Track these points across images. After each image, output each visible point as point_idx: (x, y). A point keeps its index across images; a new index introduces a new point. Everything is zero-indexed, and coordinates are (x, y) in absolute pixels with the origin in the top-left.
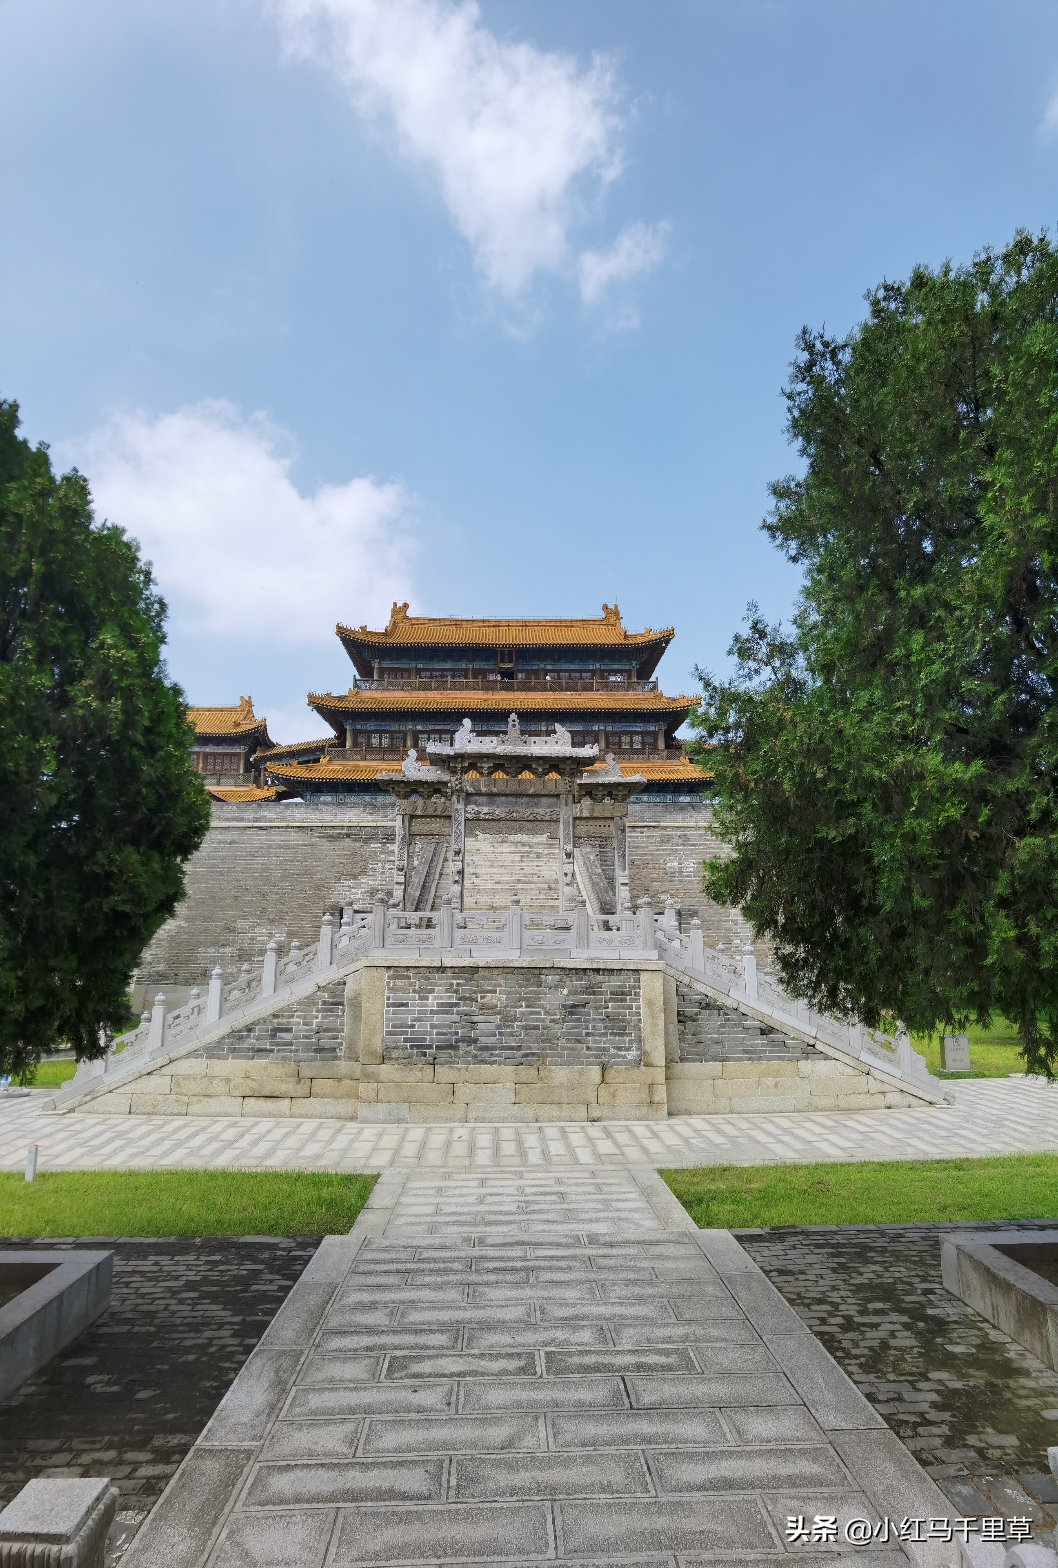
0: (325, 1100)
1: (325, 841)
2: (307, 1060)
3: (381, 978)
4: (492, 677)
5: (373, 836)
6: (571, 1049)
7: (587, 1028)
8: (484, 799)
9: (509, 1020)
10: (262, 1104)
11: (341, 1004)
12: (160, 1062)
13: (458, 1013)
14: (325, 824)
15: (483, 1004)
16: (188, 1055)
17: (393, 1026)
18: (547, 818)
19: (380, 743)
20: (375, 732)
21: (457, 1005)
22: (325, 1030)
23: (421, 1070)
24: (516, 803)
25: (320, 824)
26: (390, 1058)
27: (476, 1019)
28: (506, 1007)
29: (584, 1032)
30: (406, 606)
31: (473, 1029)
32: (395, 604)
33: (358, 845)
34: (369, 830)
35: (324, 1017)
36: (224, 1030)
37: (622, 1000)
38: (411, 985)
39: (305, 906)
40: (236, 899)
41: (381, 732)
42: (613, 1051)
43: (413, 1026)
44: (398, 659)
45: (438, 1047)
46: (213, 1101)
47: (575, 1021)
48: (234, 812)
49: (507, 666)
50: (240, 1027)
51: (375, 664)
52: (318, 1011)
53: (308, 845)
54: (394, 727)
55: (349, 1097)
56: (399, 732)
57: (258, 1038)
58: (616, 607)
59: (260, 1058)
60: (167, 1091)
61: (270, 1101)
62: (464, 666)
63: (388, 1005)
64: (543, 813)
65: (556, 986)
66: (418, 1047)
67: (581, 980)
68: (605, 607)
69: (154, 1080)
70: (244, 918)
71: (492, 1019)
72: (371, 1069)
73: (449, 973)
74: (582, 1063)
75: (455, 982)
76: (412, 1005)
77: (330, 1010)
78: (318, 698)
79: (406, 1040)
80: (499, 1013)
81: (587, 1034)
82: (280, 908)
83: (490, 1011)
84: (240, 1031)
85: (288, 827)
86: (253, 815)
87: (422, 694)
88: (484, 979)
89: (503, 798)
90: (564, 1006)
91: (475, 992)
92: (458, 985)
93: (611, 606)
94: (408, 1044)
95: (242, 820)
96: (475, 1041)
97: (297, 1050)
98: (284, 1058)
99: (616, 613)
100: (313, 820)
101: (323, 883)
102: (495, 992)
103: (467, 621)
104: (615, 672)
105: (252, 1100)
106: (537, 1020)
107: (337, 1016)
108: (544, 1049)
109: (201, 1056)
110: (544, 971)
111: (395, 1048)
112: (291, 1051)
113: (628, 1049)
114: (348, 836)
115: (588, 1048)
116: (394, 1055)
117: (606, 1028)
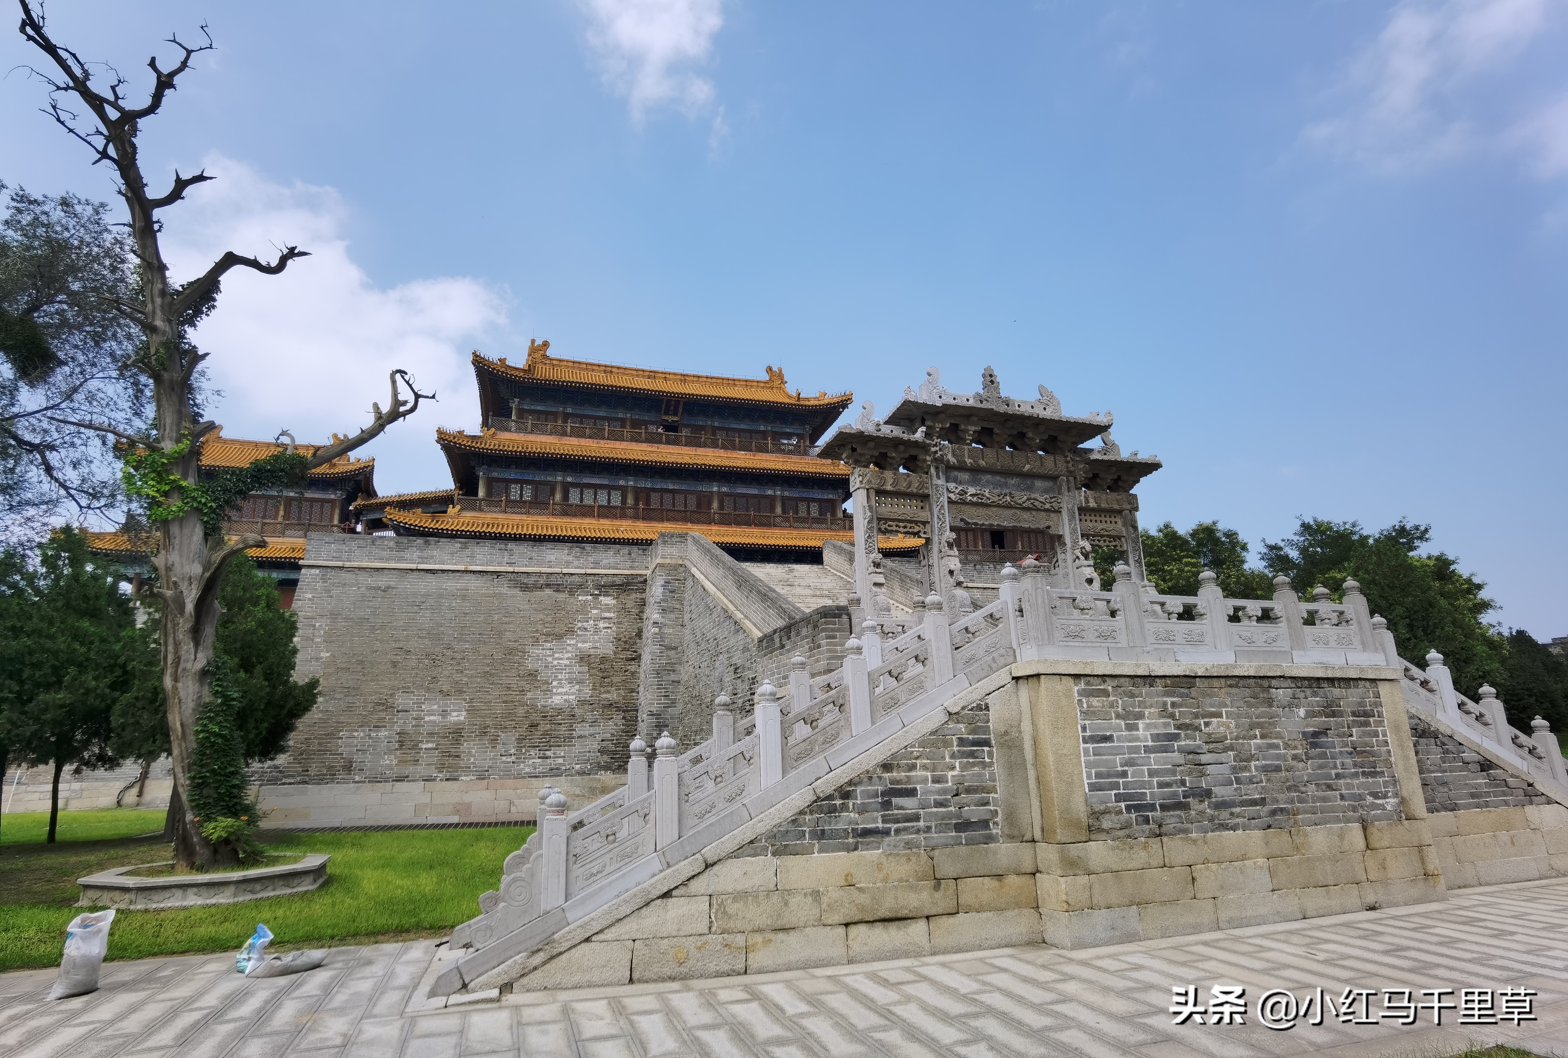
0: (983, 915)
1: (517, 592)
2: (946, 846)
3: (1068, 694)
4: (652, 428)
5: (581, 586)
6: (1324, 799)
7: (1335, 767)
8: (965, 476)
9: (1244, 759)
10: (880, 936)
11: (987, 743)
12: (686, 868)
13: (1181, 750)
14: (517, 569)
15: (1209, 735)
16: (737, 853)
17: (1098, 775)
18: (1047, 506)
19: (521, 495)
20: (516, 481)
21: (1176, 737)
22: (968, 791)
23: (1145, 847)
24: (1006, 484)
25: (511, 569)
26: (1100, 830)
27: (1204, 758)
28: (1237, 738)
29: (1333, 772)
30: (546, 344)
31: (1203, 774)
32: (533, 341)
33: (561, 596)
34: (576, 579)
35: (963, 768)
36: (801, 798)
37: (1367, 724)
38: (1112, 705)
39: (492, 675)
40: (394, 664)
41: (522, 482)
42: (1370, 799)
43: (1124, 774)
44: (542, 400)
45: (1164, 807)
46: (792, 938)
47: (1323, 756)
48: (391, 549)
49: (670, 419)
50: (829, 791)
51: (514, 404)
52: (953, 756)
53: (495, 595)
54: (539, 477)
55: (1018, 905)
56: (546, 483)
57: (862, 810)
58: (780, 370)
59: (868, 846)
60: (703, 927)
61: (893, 927)
62: (621, 415)
63: (1085, 741)
64: (1042, 499)
65: (1290, 706)
66: (1138, 808)
67: (1315, 694)
68: (769, 369)
69: (676, 907)
70: (406, 691)
71: (1223, 757)
72: (1075, 850)
73: (1159, 687)
74: (1338, 820)
75: (1169, 700)
76: (1119, 740)
77: (972, 754)
78: (450, 435)
79: (1119, 798)
80: (1231, 748)
81: (1338, 776)
82: (457, 677)
83: (1220, 746)
84: (830, 797)
85: (466, 571)
86: (418, 553)
87: (574, 441)
88: (1205, 695)
89: (988, 477)
90: (1304, 733)
91: (1196, 716)
92: (1173, 705)
93: (775, 369)
94: (1123, 805)
95: (401, 560)
96: (1208, 793)
97: (928, 829)
98: (909, 845)
99: (780, 376)
100: (500, 564)
101: (516, 645)
102: (1220, 715)
103: (618, 368)
104: (789, 436)
105: (862, 928)
106: (1278, 757)
107: (984, 765)
108: (1292, 802)
109: (763, 851)
110: (1274, 682)
111: (1104, 813)
112: (918, 831)
113: (1385, 796)
114: (548, 586)
115: (1342, 797)
116: (1106, 824)
117: (1355, 765)
